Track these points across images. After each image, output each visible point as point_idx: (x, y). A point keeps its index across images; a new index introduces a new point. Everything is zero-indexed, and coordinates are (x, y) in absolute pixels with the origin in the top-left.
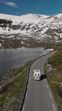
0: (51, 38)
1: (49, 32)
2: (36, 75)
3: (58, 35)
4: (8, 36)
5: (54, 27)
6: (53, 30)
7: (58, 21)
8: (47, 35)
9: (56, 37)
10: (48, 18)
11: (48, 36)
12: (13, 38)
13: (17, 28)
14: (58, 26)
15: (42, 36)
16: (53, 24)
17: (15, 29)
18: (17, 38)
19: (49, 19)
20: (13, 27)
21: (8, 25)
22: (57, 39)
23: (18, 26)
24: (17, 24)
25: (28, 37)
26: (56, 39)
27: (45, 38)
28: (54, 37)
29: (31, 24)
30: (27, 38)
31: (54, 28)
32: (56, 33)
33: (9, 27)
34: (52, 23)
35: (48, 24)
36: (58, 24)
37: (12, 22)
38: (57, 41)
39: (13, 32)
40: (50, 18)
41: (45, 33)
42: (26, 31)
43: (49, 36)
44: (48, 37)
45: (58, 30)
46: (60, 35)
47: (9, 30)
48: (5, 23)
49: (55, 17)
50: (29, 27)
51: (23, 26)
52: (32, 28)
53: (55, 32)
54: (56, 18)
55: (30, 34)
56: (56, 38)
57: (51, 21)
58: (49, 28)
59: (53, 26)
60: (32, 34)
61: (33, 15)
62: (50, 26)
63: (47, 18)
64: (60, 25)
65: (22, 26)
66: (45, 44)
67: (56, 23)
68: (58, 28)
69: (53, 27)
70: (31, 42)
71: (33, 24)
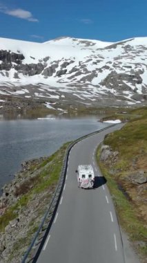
0: (116, 94)
1: (111, 80)
2: (84, 176)
3: (133, 88)
4: (15, 91)
5: (124, 68)
6: (121, 76)
7: (134, 55)
8: (107, 87)
9: (127, 92)
10: (110, 47)
11: (108, 90)
12: (26, 94)
13: (35, 72)
14: (133, 66)
15: (95, 90)
16: (121, 63)
17: (31, 74)
18: (36, 94)
19: (112, 49)
20: (27, 70)
21: (13, 63)
22: (131, 97)
23: (39, 67)
24: (36, 62)
25: (62, 93)
26: (129, 97)
27: (103, 95)
28: (125, 92)
29: (69, 61)
30: (60, 96)
31: (123, 72)
32: (129, 84)
33: (17, 68)
34: (119, 61)
35: (110, 63)
36: (133, 61)
37: (22, 57)
38: (130, 103)
39: (25, 80)
40: (114, 47)
41: (102, 84)
42: (58, 78)
43: (112, 91)
44: (109, 92)
45: (133, 77)
46: (137, 89)
47: (16, 76)
48: (6, 60)
49: (126, 44)
50: (64, 69)
51: (49, 65)
52: (70, 72)
53: (125, 82)
54: (128, 48)
55: (67, 86)
56: (128, 95)
57: (116, 56)
58: (112, 72)
59: (121, 66)
60: (72, 86)
61: (74, 40)
62: (113, 68)
63: (107, 48)
64: (137, 64)
65: (48, 67)
66: (101, 109)
67: (129, 60)
68: (132, 71)
69: (122, 69)
70: (69, 105)
71: (73, 62)
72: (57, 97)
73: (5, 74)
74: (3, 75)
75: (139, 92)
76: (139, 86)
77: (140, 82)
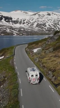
1: (38, 26)
6: (41, 24)
7: (42, 18)
8: (38, 28)
9: (43, 29)
16: (39, 20)
32: (43, 27)
35: (36, 20)
36: (42, 20)
41: (36, 27)
43: (40, 29)
45: (44, 25)
57: (37, 18)
58: (38, 23)
59: (40, 21)
64: (44, 21)
67: (41, 19)
68: (43, 23)
75: (46, 29)
76: (46, 27)
77: (46, 26)
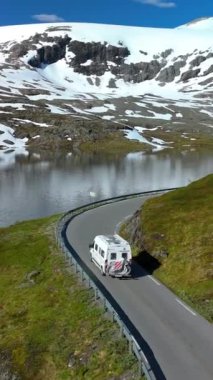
4: (90, 107)
12: (109, 113)
13: (145, 75)
17: (137, 80)
18: (129, 112)
20: (131, 73)
21: (110, 63)
23: (152, 68)
24: (148, 59)
25: (178, 109)
29: (205, 55)
30: (174, 114)
33: (115, 71)
37: (126, 52)
42: (182, 85)
47: (112, 84)
48: (98, 58)
50: (195, 68)
51: (170, 63)
52: (206, 73)
55: (195, 96)
60: (203, 96)
65: (167, 66)
72: (168, 117)
73: (94, 81)
74: (91, 83)
